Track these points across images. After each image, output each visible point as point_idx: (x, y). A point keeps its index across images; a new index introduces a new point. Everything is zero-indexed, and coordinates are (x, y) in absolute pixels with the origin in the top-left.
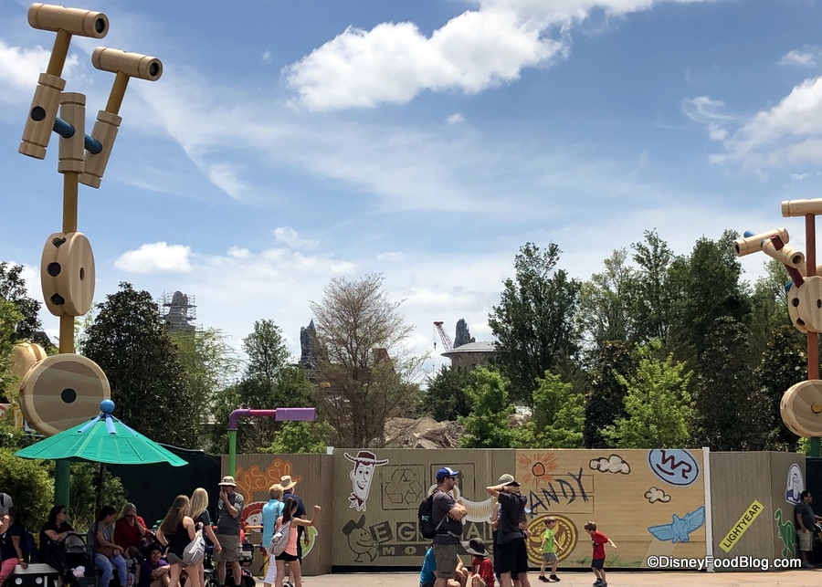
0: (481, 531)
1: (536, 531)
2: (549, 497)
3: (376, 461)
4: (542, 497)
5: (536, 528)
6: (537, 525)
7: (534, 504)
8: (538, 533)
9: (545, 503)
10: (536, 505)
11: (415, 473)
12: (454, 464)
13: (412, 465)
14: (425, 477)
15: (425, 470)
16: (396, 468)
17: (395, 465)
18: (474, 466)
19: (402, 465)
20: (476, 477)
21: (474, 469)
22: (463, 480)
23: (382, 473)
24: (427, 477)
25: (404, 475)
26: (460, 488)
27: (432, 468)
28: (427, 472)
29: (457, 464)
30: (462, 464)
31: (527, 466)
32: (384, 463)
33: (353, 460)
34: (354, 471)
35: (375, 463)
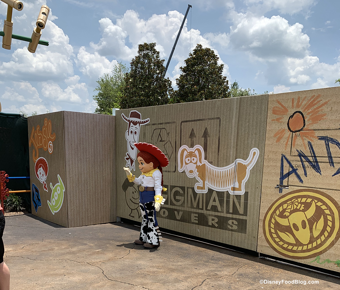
0: (221, 202)
1: (284, 210)
2: (306, 164)
3: (142, 121)
4: (296, 163)
5: (285, 206)
6: (285, 202)
7: (285, 172)
8: (287, 214)
9: (300, 172)
10: (289, 174)
11: (168, 132)
12: (201, 120)
13: (166, 123)
14: (176, 136)
15: (176, 129)
16: (154, 127)
17: (154, 124)
18: (220, 121)
19: (159, 124)
20: (221, 135)
21: (220, 125)
22: (208, 138)
23: (145, 133)
24: (177, 137)
25: (160, 134)
26: (205, 150)
27: (182, 126)
28: (177, 130)
29: (204, 120)
30: (209, 119)
31: (281, 118)
32: (147, 121)
33: (126, 120)
34: (128, 131)
35: (140, 122)
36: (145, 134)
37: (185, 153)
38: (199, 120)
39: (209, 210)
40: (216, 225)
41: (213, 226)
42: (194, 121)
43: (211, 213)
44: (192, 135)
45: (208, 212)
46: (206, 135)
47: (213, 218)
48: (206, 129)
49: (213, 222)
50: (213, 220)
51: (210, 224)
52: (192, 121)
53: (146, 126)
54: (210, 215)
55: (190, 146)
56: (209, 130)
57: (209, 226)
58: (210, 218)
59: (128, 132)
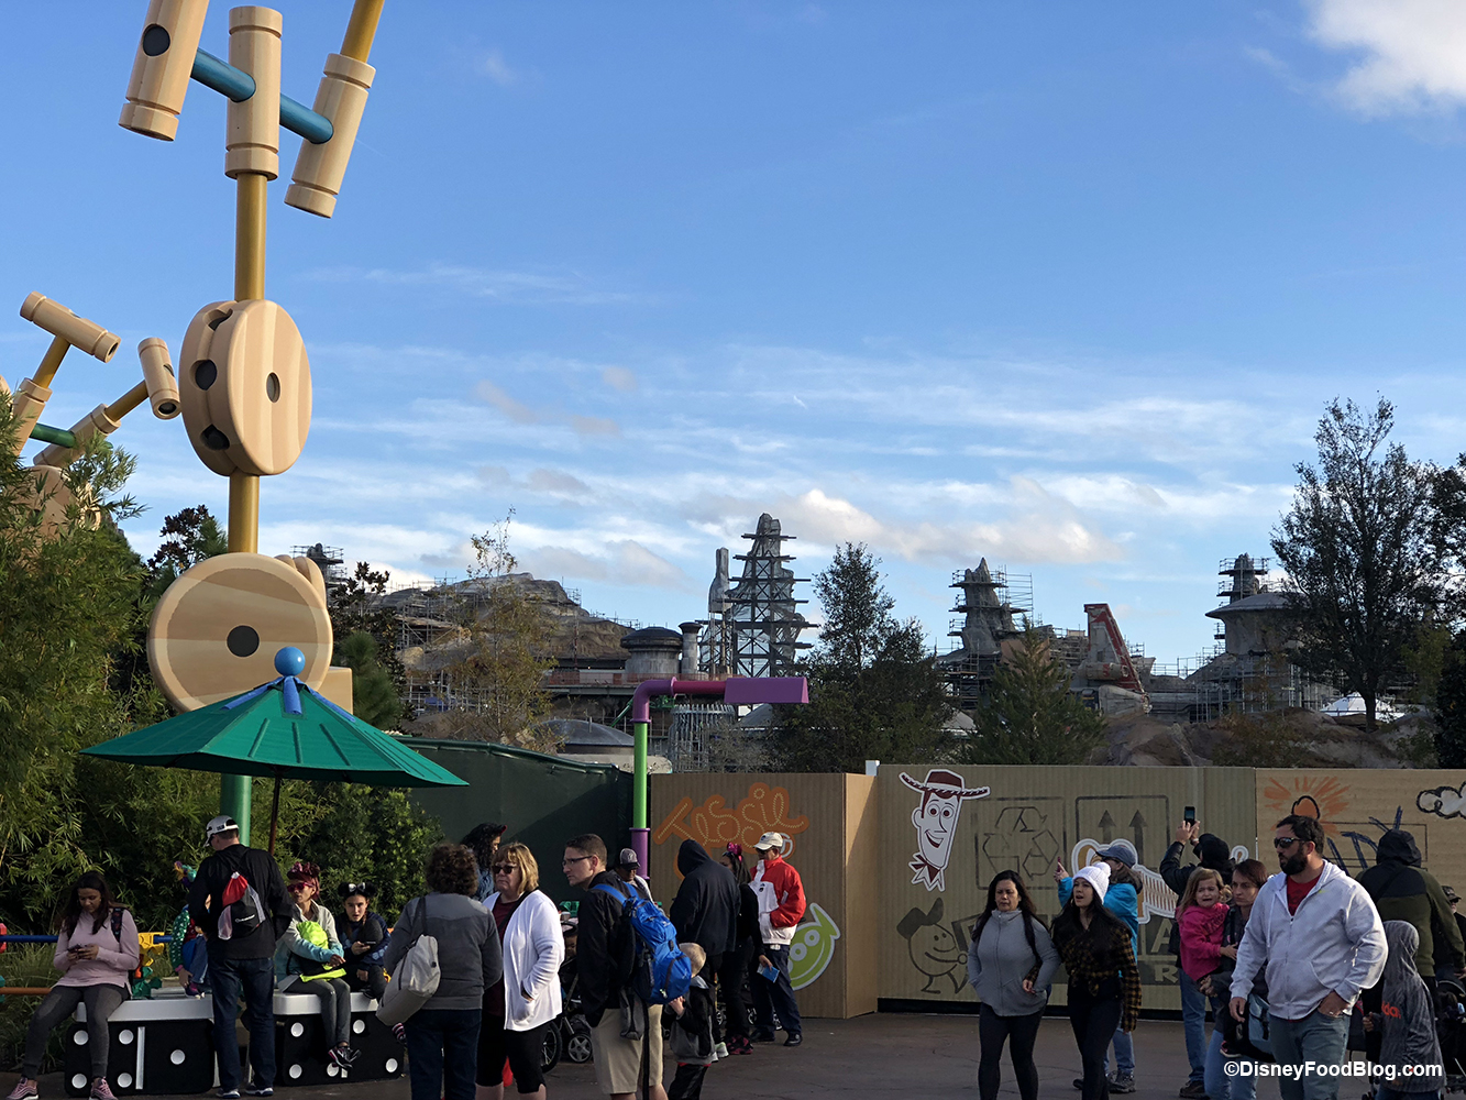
3: (965, 790)
11: (1043, 815)
12: (1125, 797)
13: (1037, 799)
14: (1064, 823)
15: (1064, 809)
16: (1006, 804)
17: (1003, 799)
18: (1167, 801)
19: (1016, 799)
20: (1171, 825)
21: (1167, 808)
22: (1144, 829)
23: (976, 815)
24: (1068, 824)
25: (1020, 818)
26: (1139, 847)
27: (1080, 806)
28: (1068, 814)
29: (1132, 797)
30: (1142, 797)
31: (1280, 804)
32: (980, 793)
33: (917, 786)
34: (921, 808)
35: (961, 793)
36: (975, 817)
37: (1091, 854)
38: (1120, 797)
39: (1155, 954)
40: (1174, 980)
41: (1166, 982)
42: (1109, 798)
43: (1160, 958)
44: (1105, 821)
45: (1153, 958)
46: (1137, 822)
47: (1166, 966)
48: (1138, 812)
49: (1166, 975)
50: (1165, 970)
51: (1159, 978)
52: (1103, 798)
53: (981, 802)
54: (1157, 962)
55: (1102, 840)
56: (1143, 814)
57: (1158, 983)
58: (1158, 969)
59: (923, 811)
